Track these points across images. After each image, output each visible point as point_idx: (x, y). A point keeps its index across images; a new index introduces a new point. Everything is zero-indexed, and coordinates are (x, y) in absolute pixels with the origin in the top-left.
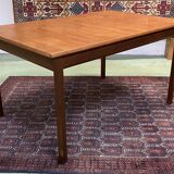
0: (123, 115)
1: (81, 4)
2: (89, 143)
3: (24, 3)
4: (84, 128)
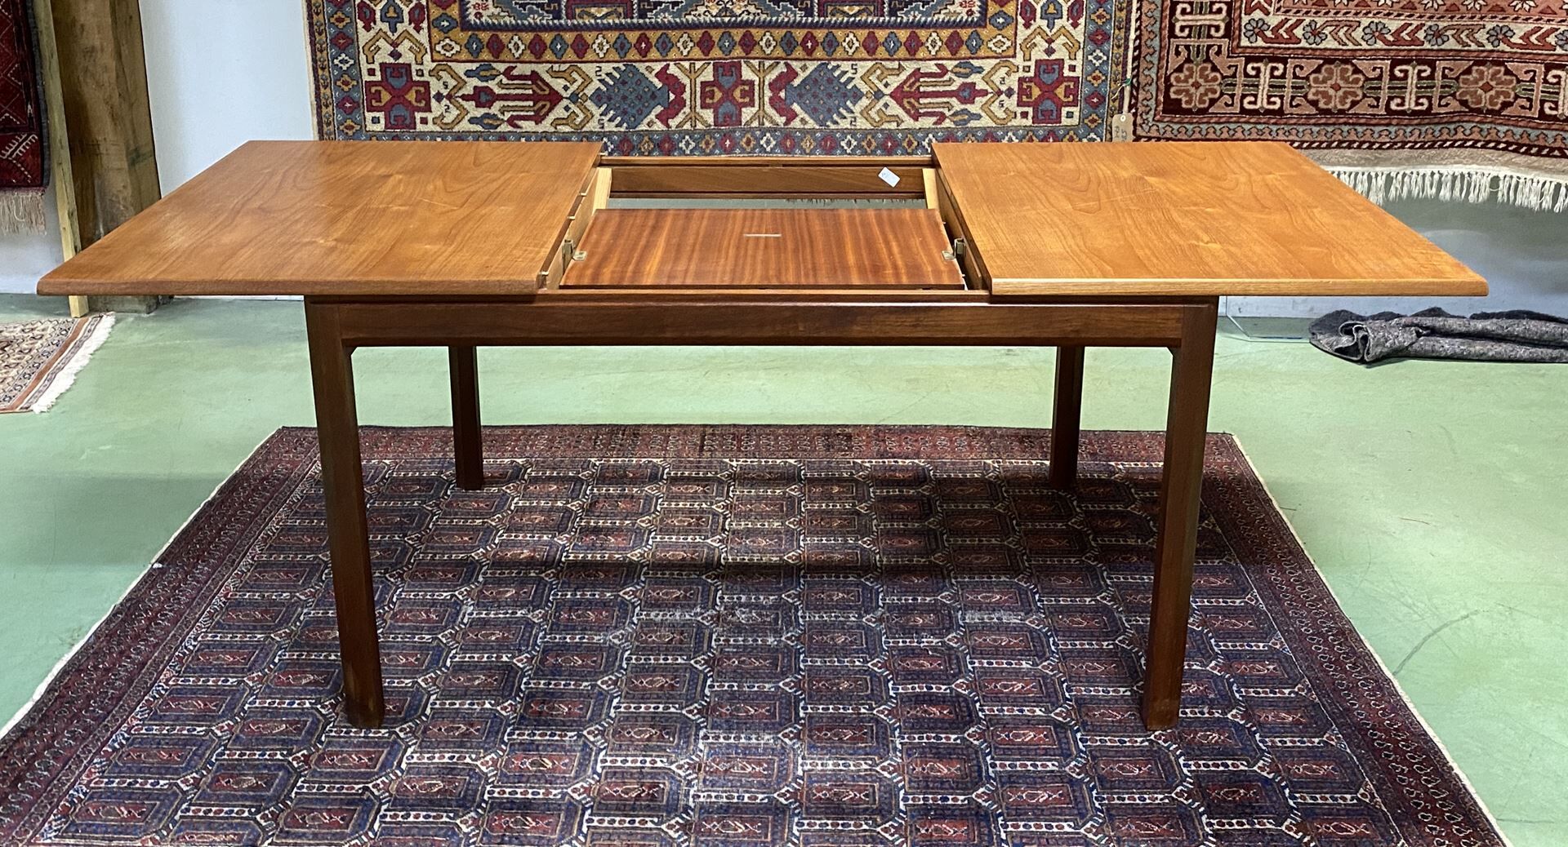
0: (817, 640)
1: (650, 70)
3: (369, 70)
4: (618, 707)
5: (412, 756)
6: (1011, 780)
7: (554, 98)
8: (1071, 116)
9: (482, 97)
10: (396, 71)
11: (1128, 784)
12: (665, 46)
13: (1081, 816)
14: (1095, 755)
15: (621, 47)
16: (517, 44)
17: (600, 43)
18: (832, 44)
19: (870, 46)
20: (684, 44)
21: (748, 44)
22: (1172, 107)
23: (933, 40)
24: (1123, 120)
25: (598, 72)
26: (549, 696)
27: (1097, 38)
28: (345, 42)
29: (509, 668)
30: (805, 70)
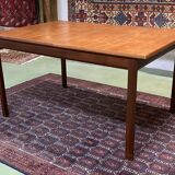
1: (125, 13)
3: (77, 10)
5: (5, 122)
7: (107, 18)
11: (108, 167)
12: (128, 8)
14: (109, 159)
15: (120, 7)
17: (116, 7)
18: (163, 9)
19: (172, 10)
21: (146, 8)
25: (115, 13)
28: (73, 5)
30: (157, 14)
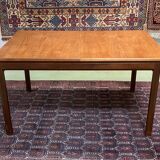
0: (88, 119)
1: (60, 16)
2: (56, 147)
3: (9, 16)
4: (54, 131)
5: (18, 140)
6: (121, 145)
7: (42, 21)
8: (136, 24)
9: (30, 21)
10: (14, 17)
11: (142, 146)
13: (134, 152)
14: (136, 141)
15: (54, 12)
16: (36, 12)
17: (50, 11)
18: (92, 11)
19: (100, 11)
20: (66, 11)
21: (77, 11)
22: (154, 23)
23: (111, 10)
24: (145, 25)
25: (50, 17)
26: (42, 130)
27: (141, 10)
28: (5, 11)
29: (35, 125)
30: (88, 16)
